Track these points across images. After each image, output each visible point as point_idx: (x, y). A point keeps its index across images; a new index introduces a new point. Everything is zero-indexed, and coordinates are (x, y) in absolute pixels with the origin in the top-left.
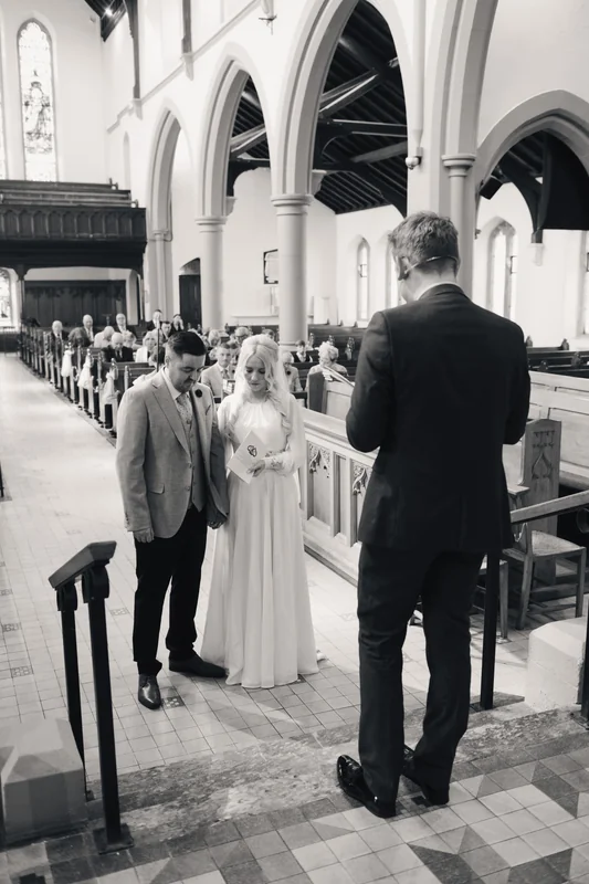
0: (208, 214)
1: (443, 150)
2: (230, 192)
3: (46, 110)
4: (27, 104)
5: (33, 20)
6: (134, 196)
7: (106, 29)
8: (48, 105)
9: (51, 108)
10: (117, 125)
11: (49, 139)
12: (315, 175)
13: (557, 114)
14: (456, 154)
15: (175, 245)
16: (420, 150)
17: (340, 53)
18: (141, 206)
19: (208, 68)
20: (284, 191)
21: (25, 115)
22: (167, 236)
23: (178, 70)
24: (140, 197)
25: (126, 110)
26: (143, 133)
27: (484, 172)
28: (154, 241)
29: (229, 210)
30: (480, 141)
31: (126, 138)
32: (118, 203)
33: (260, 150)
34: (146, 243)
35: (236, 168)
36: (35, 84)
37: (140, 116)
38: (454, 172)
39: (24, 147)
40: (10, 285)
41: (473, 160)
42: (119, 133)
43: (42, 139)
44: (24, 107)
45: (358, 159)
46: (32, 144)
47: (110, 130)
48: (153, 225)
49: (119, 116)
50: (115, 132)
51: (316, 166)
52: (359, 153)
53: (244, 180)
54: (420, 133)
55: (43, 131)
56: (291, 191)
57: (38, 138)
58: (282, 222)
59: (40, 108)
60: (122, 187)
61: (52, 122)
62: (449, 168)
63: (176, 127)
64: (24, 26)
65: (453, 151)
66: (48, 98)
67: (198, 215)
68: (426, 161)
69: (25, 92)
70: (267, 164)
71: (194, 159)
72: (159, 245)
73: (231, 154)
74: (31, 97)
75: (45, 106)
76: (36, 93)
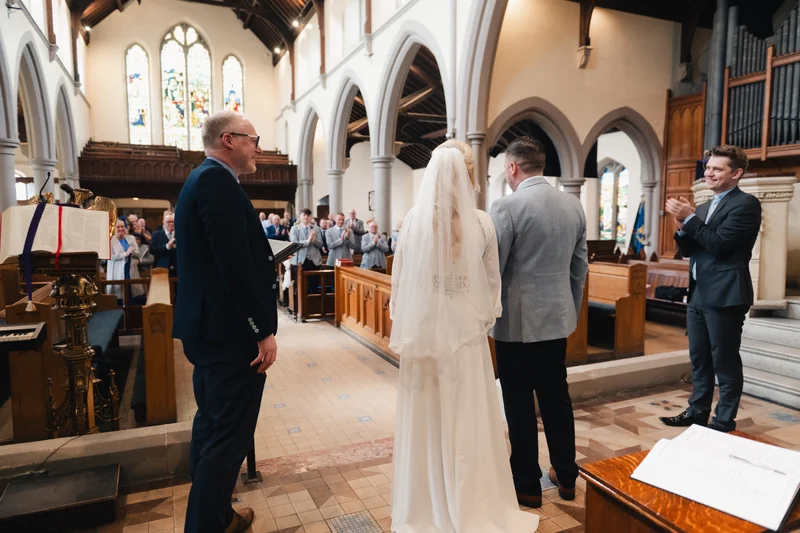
0: (334, 168)
1: (467, 130)
2: (348, 155)
3: (238, 107)
4: (226, 103)
5: (232, 55)
6: (290, 159)
7: (276, 60)
9: (241, 106)
10: (281, 116)
12: (397, 145)
13: (533, 110)
14: (475, 131)
15: (315, 188)
16: (454, 130)
17: (411, 75)
18: (295, 164)
19: (335, 83)
20: (378, 153)
22: (310, 182)
23: (317, 85)
24: (294, 158)
25: (287, 108)
26: (296, 121)
27: (492, 143)
28: (302, 185)
29: (347, 166)
30: (490, 124)
31: (287, 124)
32: (281, 162)
33: (365, 130)
34: (296, 186)
35: (351, 141)
36: (232, 92)
37: (295, 110)
38: (474, 142)
41: (484, 135)
42: (282, 122)
44: (225, 105)
45: (424, 137)
47: (277, 119)
48: (302, 175)
49: (283, 110)
50: (279, 121)
51: (397, 140)
52: (425, 133)
53: (356, 149)
54: (454, 120)
56: (382, 154)
58: (378, 172)
59: (235, 106)
60: (283, 153)
62: (471, 140)
63: (316, 118)
64: (226, 58)
65: (473, 130)
66: (240, 100)
67: (328, 169)
68: (458, 135)
69: (226, 96)
70: (368, 139)
71: (326, 135)
72: (305, 187)
73: (348, 134)
74: (229, 100)
75: (238, 104)
76: (232, 97)
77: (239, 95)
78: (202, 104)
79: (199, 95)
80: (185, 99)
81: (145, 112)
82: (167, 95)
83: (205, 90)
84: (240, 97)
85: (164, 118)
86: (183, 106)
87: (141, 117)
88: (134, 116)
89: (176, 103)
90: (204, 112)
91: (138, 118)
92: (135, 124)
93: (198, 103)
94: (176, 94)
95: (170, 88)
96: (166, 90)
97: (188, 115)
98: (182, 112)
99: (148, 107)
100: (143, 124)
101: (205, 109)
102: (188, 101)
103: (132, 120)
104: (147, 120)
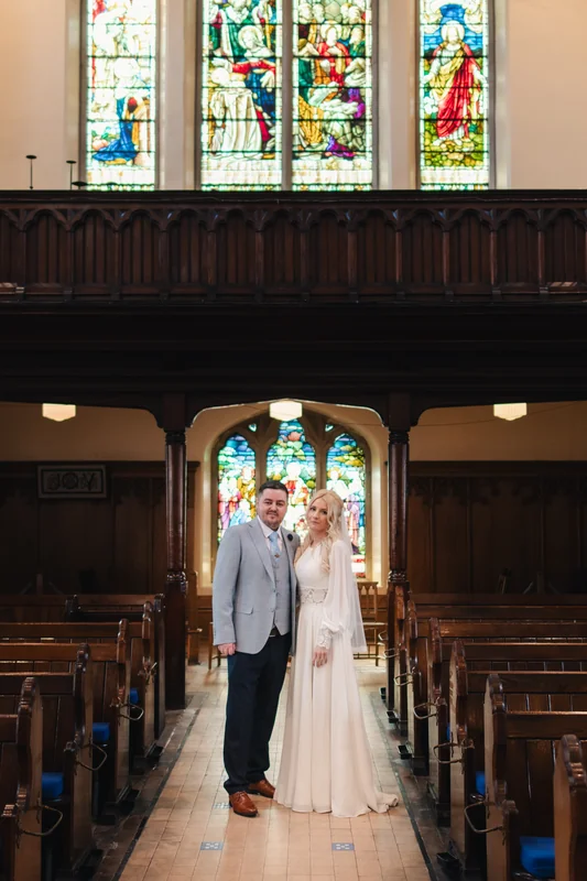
3: (473, 68)
4: (430, 56)
8: (477, 55)
9: (485, 62)
11: (478, 131)
21: (424, 79)
39: (418, 152)
40: (369, 474)
43: (461, 131)
44: (423, 63)
46: (437, 144)
55: (464, 113)
57: (450, 131)
59: (458, 62)
61: (485, 93)
66: (478, 38)
69: (427, 29)
74: (439, 40)
75: (470, 57)
76: (452, 30)
77: (477, 22)
78: (339, 66)
79: (331, 34)
80: (279, 52)
81: (140, 113)
82: (218, 45)
83: (352, 15)
84: (484, 30)
85: (205, 127)
86: (268, 79)
87: (127, 127)
88: (103, 127)
89: (247, 69)
90: (346, 94)
91: (115, 130)
92: (105, 155)
93: (325, 63)
94: (248, 37)
95: (232, 15)
96: (217, 25)
97: (288, 108)
98: (266, 101)
99: (152, 92)
100: (132, 154)
101: (350, 82)
102: (289, 56)
103: (93, 144)
104: (144, 136)
